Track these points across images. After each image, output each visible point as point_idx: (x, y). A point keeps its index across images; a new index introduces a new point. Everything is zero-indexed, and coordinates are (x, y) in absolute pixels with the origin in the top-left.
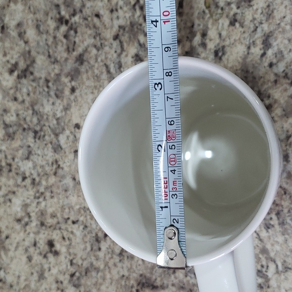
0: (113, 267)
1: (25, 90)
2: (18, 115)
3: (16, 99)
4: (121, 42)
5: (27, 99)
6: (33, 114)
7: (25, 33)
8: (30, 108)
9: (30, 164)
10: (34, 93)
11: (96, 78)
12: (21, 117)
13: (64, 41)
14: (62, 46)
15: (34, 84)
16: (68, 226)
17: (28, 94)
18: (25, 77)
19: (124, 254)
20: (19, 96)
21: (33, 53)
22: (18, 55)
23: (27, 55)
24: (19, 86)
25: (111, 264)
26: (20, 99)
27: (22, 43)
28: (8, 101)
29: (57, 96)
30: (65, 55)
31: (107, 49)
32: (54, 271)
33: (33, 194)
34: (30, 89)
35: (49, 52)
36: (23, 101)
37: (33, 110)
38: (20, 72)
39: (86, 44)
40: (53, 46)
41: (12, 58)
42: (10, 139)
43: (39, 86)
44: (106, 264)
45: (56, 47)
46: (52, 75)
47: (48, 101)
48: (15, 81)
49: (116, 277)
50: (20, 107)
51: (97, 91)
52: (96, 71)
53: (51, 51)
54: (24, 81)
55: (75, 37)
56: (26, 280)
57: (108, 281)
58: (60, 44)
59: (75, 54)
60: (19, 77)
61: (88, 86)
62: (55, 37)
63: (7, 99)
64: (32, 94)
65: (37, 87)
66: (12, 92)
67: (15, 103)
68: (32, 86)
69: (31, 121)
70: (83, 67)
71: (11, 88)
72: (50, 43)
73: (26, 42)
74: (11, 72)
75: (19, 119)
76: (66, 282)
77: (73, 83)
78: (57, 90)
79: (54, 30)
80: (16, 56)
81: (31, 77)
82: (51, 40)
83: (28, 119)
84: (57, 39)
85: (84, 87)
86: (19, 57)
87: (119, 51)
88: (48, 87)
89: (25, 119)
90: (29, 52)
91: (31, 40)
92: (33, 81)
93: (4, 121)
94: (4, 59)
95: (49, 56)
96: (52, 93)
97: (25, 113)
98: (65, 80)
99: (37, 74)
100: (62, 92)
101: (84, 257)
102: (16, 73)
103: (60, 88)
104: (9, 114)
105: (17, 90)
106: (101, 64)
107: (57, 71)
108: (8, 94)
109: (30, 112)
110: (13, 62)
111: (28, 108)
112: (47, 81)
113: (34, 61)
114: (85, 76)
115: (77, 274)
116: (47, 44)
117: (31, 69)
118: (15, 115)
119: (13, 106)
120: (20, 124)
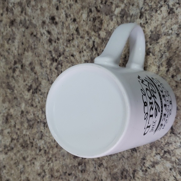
1: (37, 100)
2: (34, 114)
3: (32, 105)
5: (39, 105)
6: (42, 113)
7: (34, 68)
8: (41, 110)
9: (43, 142)
10: (42, 101)
12: (36, 115)
13: (56, 71)
14: (55, 74)
15: (42, 96)
16: (66, 177)
17: (39, 102)
18: (37, 92)
20: (34, 103)
21: (40, 79)
22: (32, 81)
23: (37, 81)
24: (34, 98)
26: (35, 105)
27: (33, 74)
28: (28, 107)
33: (46, 159)
34: (40, 99)
35: (48, 78)
36: (37, 106)
37: (42, 111)
38: (33, 90)
40: (50, 74)
41: (29, 83)
42: (31, 128)
43: (44, 97)
45: (52, 75)
48: (31, 95)
50: (35, 110)
53: (49, 77)
54: (36, 95)
55: (61, 69)
58: (54, 73)
60: (33, 93)
62: (51, 69)
63: (28, 105)
64: (41, 102)
65: (44, 98)
66: (30, 101)
67: (32, 107)
68: (41, 97)
69: (42, 117)
71: (29, 99)
72: (48, 73)
73: (35, 73)
74: (29, 90)
75: (35, 116)
79: (50, 65)
80: (30, 81)
81: (40, 93)
82: (49, 71)
83: (40, 116)
84: (52, 70)
86: (32, 82)
89: (38, 116)
90: (38, 79)
91: (38, 72)
92: (41, 94)
93: (27, 118)
94: (25, 84)
95: (49, 80)
97: (38, 113)
99: (42, 91)
102: (31, 91)
104: (29, 114)
105: (33, 100)
108: (28, 103)
109: (41, 112)
110: (29, 84)
111: (39, 110)
113: (40, 84)
116: (47, 73)
117: (39, 88)
118: (32, 114)
119: (31, 109)
120: (36, 119)
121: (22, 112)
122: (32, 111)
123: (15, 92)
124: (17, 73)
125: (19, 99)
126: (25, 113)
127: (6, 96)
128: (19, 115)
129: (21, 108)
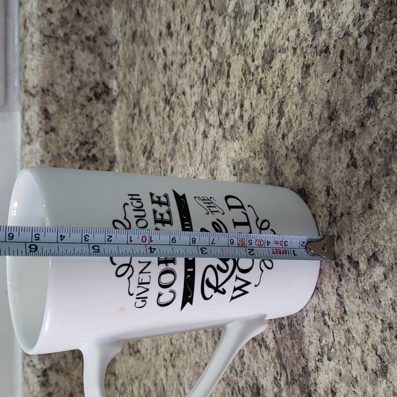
0: (191, 352)
1: (150, 171)
4: (196, 119)
7: (150, 115)
10: (154, 173)
11: (183, 157)
13: (168, 120)
14: (167, 126)
15: (154, 165)
18: (150, 158)
19: (197, 339)
21: (154, 135)
23: (151, 137)
24: (147, 167)
25: (190, 348)
27: (148, 125)
29: (164, 175)
30: (168, 135)
31: (189, 126)
32: (163, 349)
34: (152, 169)
38: (148, 154)
39: (178, 122)
41: (144, 140)
43: (156, 166)
44: (188, 349)
45: (164, 128)
46: (162, 156)
48: (146, 162)
49: (193, 363)
52: (183, 150)
53: (161, 132)
54: (150, 162)
55: (173, 117)
56: (150, 354)
57: (189, 365)
58: (166, 124)
59: (173, 133)
60: (147, 158)
61: (179, 166)
62: (163, 118)
65: (156, 168)
70: (177, 146)
71: (144, 169)
72: (161, 124)
73: (150, 125)
74: (144, 153)
76: (168, 361)
77: (173, 163)
78: (165, 170)
79: (163, 111)
80: (146, 138)
81: (153, 158)
82: (162, 121)
84: (164, 120)
85: (177, 166)
87: (195, 129)
88: (160, 167)
90: (152, 134)
91: (153, 123)
92: (154, 161)
94: (141, 142)
95: (161, 137)
96: (162, 173)
98: (168, 160)
99: (155, 155)
100: (167, 173)
101: (177, 338)
102: (146, 155)
103: (166, 168)
105: (146, 171)
106: (186, 142)
107: (164, 152)
110: (144, 144)
112: (160, 161)
113: (154, 143)
114: (178, 156)
115: (174, 355)
117: (153, 150)
123: (133, 155)
124: (136, 123)
125: (135, 168)
127: (126, 162)
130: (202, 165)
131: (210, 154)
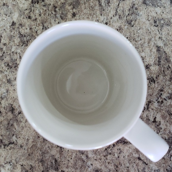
1: (37, 12)
2: (31, 29)
3: (30, 17)
5: (39, 18)
8: (41, 25)
10: (45, 14)
11: (91, 8)
12: (33, 30)
15: (45, 9)
18: (38, 2)
20: (32, 15)
24: (33, 8)
26: (34, 18)
28: (23, 18)
29: (62, 18)
34: (42, 11)
36: (36, 19)
37: (44, 26)
42: (25, 45)
46: (59, 3)
47: (55, 21)
48: (30, 4)
50: (32, 23)
51: (91, 17)
52: (92, 4)
54: (37, 5)
60: (33, 2)
61: (85, 13)
64: (42, 15)
65: (47, 11)
66: (27, 12)
67: (29, 20)
68: (43, 9)
71: (26, 10)
75: (32, 32)
77: (74, 10)
78: (62, 14)
81: (43, 3)
85: (82, 14)
88: (55, 11)
89: (36, 32)
92: (44, 6)
93: (19, 32)
96: (58, 16)
97: (37, 28)
98: (68, 7)
99: (47, 2)
100: (66, 15)
103: (65, 12)
104: (23, 28)
105: (31, 11)
107: (62, 1)
108: (24, 13)
109: (41, 27)
111: (39, 24)
112: (55, 7)
114: (83, 6)
118: (28, 29)
119: (27, 22)
120: (32, 35)
121: (13, 24)
122: (28, 24)
125: (10, 7)
126: (17, 26)
128: (9, 27)
129: (12, 18)
130: (118, 17)
131: (127, 11)
